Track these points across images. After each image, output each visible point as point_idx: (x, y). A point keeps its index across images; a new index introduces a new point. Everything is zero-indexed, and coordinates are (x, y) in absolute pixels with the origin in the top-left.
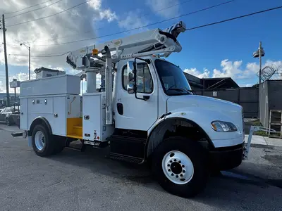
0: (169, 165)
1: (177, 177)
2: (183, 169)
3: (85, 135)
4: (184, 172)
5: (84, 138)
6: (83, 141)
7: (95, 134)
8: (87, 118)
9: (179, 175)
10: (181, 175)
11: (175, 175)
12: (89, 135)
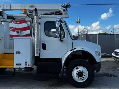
0: (76, 74)
1: (81, 78)
2: (84, 74)
3: (17, 64)
4: (84, 75)
5: (15, 66)
6: (14, 69)
7: (26, 63)
8: (19, 53)
9: (82, 78)
10: (83, 77)
11: (80, 78)
12: (21, 64)
